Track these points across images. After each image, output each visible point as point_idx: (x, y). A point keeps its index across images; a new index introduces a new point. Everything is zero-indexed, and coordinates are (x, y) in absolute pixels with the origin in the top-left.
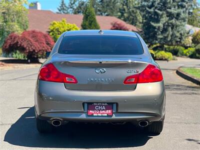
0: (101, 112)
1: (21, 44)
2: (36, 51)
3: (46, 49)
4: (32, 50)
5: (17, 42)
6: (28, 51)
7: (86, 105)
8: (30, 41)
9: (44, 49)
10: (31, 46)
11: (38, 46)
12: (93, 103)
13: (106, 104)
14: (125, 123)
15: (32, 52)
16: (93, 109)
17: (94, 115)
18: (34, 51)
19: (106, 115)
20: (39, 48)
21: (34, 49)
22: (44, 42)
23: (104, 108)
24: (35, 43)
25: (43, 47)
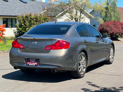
0: (33, 63)
1: (105, 29)
2: (115, 33)
3: (121, 32)
4: (112, 33)
5: (103, 28)
6: (109, 33)
7: (26, 60)
8: (111, 27)
9: (120, 32)
10: (112, 30)
11: (116, 30)
12: (30, 59)
13: (35, 60)
14: (47, 70)
15: (112, 34)
16: (29, 62)
17: (30, 65)
18: (113, 33)
19: (34, 65)
20: (116, 31)
21: (113, 32)
22: (120, 28)
23: (34, 61)
24: (114, 28)
25: (120, 31)
